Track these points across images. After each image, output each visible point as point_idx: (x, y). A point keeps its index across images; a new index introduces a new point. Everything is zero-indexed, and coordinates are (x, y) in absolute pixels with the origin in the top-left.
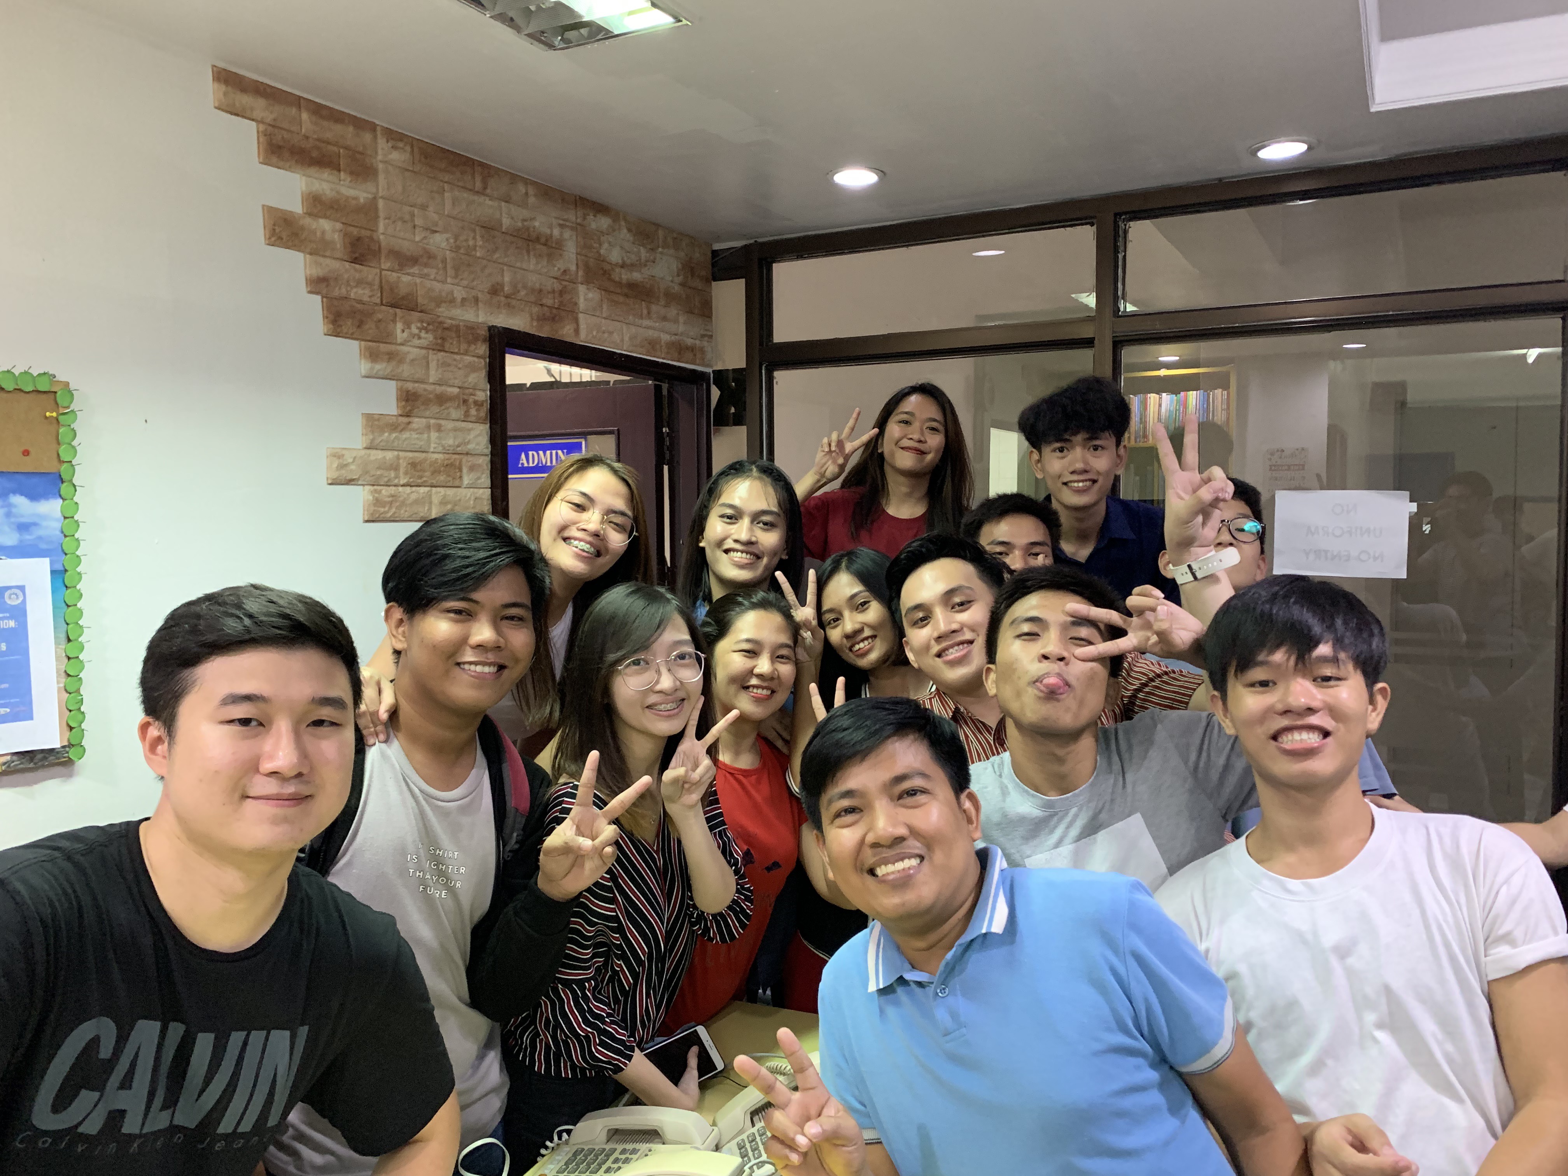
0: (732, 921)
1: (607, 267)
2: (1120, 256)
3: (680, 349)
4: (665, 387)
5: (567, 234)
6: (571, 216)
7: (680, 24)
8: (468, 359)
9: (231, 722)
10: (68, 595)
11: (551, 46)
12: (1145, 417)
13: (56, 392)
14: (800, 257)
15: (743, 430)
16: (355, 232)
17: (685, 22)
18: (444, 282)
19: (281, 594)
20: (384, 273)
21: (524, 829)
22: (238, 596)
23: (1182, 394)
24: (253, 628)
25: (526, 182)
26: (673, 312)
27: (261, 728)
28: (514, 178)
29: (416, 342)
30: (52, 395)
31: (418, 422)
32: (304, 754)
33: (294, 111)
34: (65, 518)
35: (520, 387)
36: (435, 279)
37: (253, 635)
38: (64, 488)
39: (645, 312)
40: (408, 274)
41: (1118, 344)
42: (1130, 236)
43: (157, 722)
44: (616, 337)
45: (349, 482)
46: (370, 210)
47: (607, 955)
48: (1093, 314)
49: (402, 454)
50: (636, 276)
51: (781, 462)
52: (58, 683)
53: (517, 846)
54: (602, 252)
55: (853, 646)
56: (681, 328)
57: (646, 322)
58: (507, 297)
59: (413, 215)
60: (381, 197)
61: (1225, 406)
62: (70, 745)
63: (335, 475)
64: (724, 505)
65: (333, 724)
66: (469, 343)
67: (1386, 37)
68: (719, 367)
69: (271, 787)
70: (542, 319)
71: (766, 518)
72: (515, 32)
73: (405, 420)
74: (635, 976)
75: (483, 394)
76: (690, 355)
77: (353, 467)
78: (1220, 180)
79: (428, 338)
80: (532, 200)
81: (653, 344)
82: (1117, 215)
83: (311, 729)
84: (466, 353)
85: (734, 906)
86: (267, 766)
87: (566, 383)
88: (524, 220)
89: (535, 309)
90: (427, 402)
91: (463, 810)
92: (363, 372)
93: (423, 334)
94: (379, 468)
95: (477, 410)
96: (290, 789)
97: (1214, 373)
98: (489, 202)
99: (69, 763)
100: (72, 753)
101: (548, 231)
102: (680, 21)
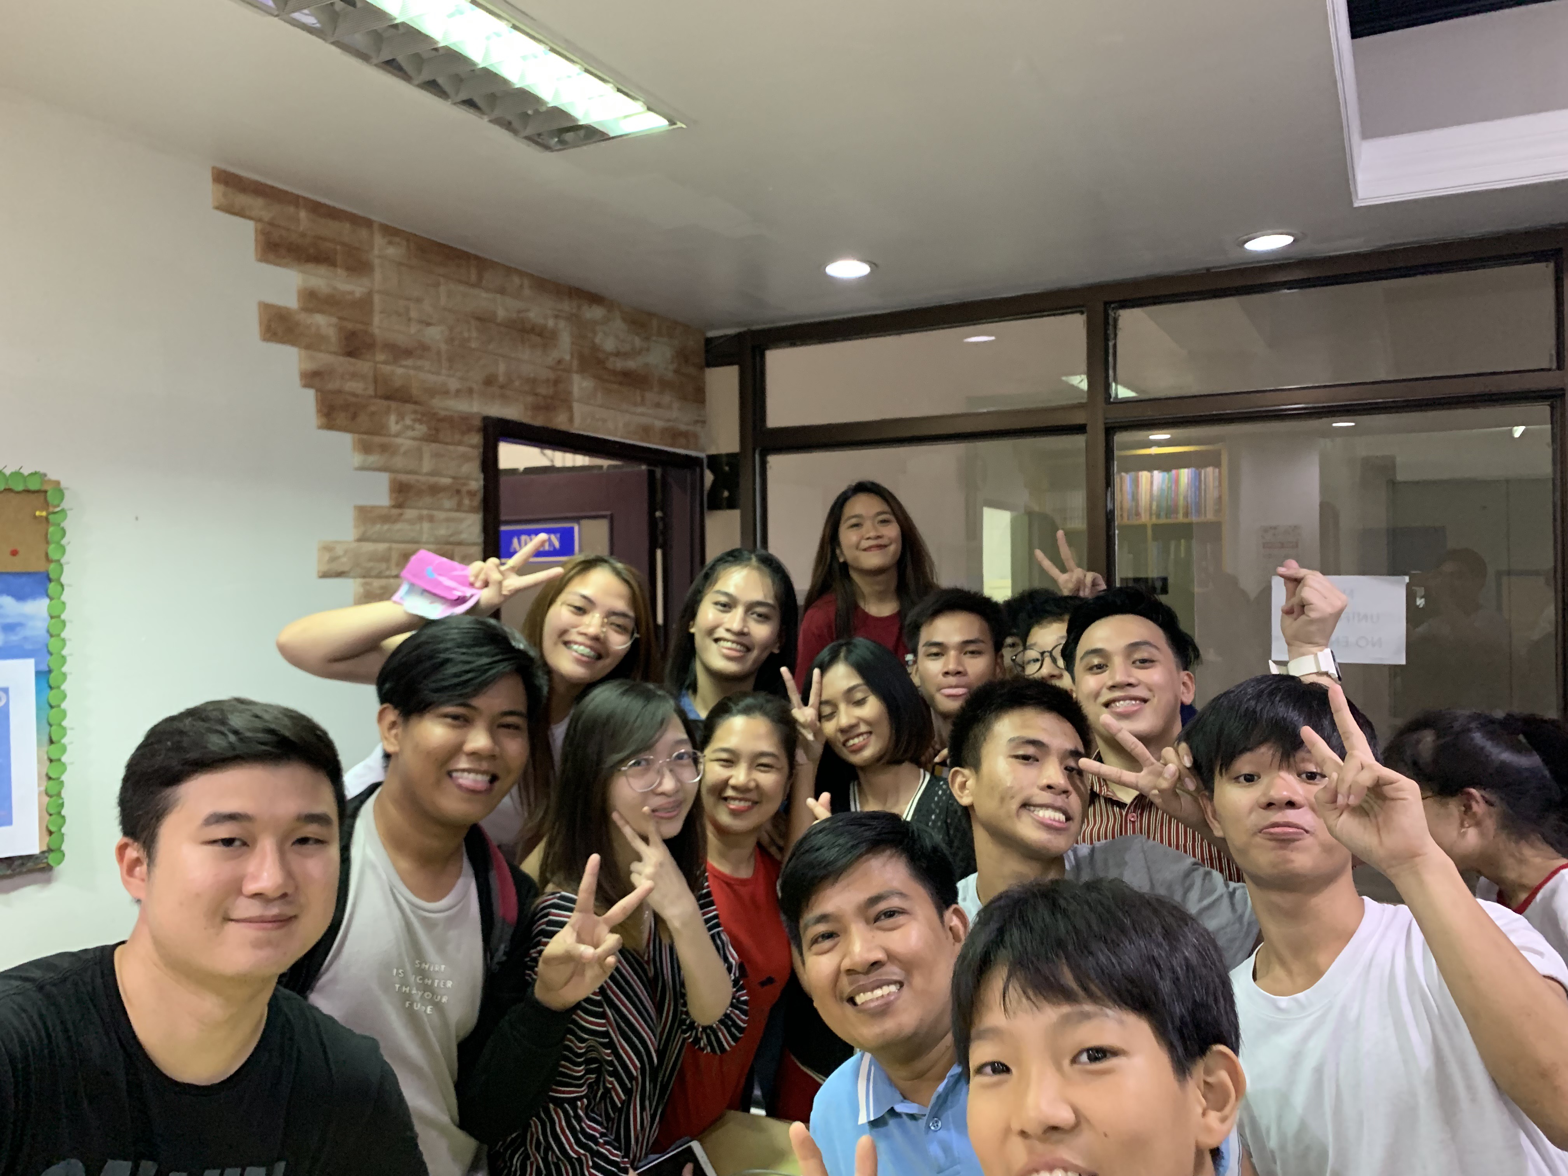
0: (724, 1036)
1: (601, 356)
2: (1111, 344)
3: (675, 435)
4: (659, 472)
5: (562, 324)
6: (567, 306)
7: (674, 127)
8: (461, 449)
9: (214, 842)
10: (52, 696)
11: (547, 148)
12: (1137, 493)
13: (46, 492)
14: (793, 344)
15: (736, 514)
16: (350, 326)
17: (679, 125)
18: (438, 373)
19: (267, 707)
20: (379, 366)
21: (512, 940)
22: (222, 711)
23: (1174, 472)
24: (238, 744)
25: (521, 274)
26: (667, 399)
27: (245, 848)
28: (509, 271)
29: (410, 433)
30: (43, 494)
31: (410, 513)
32: (289, 873)
33: (291, 209)
34: (52, 617)
35: (513, 472)
36: (429, 372)
37: (238, 752)
38: (52, 587)
39: (639, 399)
40: (401, 366)
41: (1110, 431)
42: (1121, 323)
43: (136, 844)
44: (610, 425)
45: (340, 574)
46: (364, 304)
47: (599, 1071)
48: (1084, 401)
49: (394, 546)
50: (631, 364)
51: (775, 549)
52: (39, 785)
53: (504, 958)
54: (597, 340)
55: (847, 740)
56: (675, 414)
57: (640, 410)
58: (502, 387)
59: (408, 309)
60: (379, 292)
61: (1217, 483)
62: (50, 850)
63: (325, 568)
64: (718, 592)
65: (319, 841)
66: (463, 433)
67: (1367, 135)
68: (713, 451)
69: (253, 909)
70: (537, 408)
71: (760, 610)
72: (511, 134)
73: (396, 511)
74: (628, 1092)
75: (476, 483)
76: (683, 441)
77: (344, 560)
78: (1208, 269)
79: (421, 429)
80: (527, 292)
81: (646, 430)
82: (1107, 304)
83: (297, 847)
84: (460, 443)
85: (726, 1020)
86: (251, 887)
87: (558, 468)
88: (519, 312)
89: (530, 399)
90: (420, 493)
91: (451, 922)
92: (357, 465)
93: (417, 426)
94: (370, 560)
95: (471, 500)
96: (274, 911)
97: (1207, 451)
98: (484, 295)
99: (49, 868)
100: (51, 859)
101: (542, 321)
102: (675, 124)
